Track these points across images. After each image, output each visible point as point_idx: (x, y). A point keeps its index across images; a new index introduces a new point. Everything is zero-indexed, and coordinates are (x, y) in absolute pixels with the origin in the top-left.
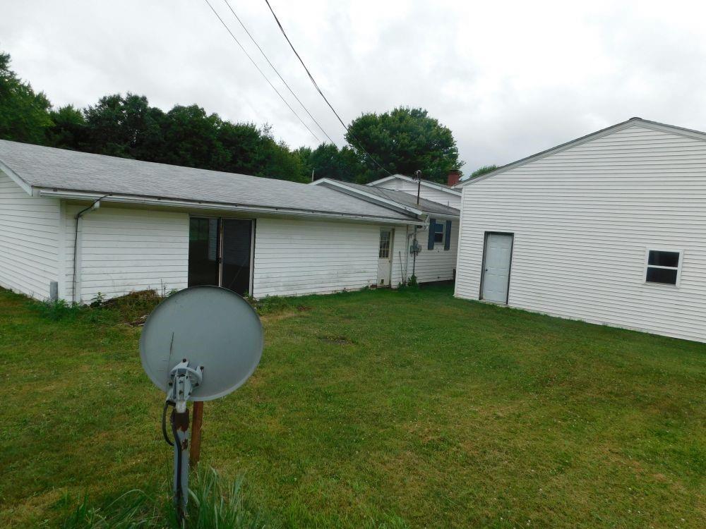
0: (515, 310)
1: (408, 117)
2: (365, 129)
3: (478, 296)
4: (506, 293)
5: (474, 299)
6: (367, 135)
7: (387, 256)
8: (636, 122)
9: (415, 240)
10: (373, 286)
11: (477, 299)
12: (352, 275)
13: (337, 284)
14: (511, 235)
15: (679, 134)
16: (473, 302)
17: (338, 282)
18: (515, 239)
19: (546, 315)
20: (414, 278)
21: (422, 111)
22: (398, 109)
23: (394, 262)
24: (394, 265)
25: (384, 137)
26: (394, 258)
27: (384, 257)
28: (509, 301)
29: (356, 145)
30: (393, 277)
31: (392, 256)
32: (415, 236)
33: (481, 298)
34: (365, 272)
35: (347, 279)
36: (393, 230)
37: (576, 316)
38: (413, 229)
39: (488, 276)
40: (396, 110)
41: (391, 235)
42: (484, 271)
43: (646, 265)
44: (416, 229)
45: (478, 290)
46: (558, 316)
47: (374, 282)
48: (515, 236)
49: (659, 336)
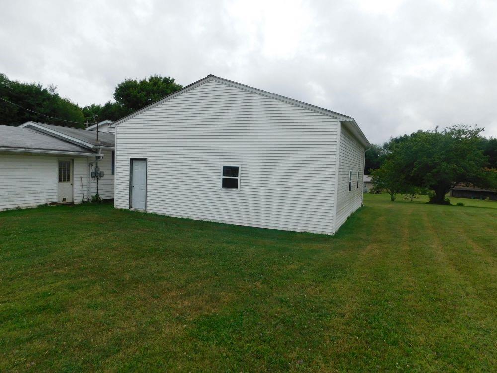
0: (151, 214)
1: (159, 83)
2: (127, 91)
3: (128, 206)
4: (145, 203)
5: (126, 208)
6: (128, 95)
7: (68, 180)
8: (212, 78)
9: (97, 167)
10: (52, 204)
11: (128, 209)
12: (26, 196)
13: (8, 203)
14: (145, 160)
15: (234, 86)
16: (125, 210)
17: (10, 201)
18: (148, 163)
19: (169, 216)
20: (97, 195)
21: (171, 79)
22: (153, 76)
23: (75, 184)
24: (75, 187)
25: (140, 97)
26: (75, 181)
27: (64, 180)
28: (147, 208)
29: (121, 102)
30: (74, 196)
31: (73, 180)
32: (97, 164)
33: (131, 207)
34: (41, 193)
35: (19, 199)
36: (73, 160)
37: (186, 216)
38: (95, 159)
39: (135, 191)
40: (152, 77)
41: (71, 163)
42: (131, 187)
43: (221, 177)
44: (97, 160)
45: (128, 201)
46: (175, 217)
47: (55, 200)
48: (148, 160)
49: (230, 225)
